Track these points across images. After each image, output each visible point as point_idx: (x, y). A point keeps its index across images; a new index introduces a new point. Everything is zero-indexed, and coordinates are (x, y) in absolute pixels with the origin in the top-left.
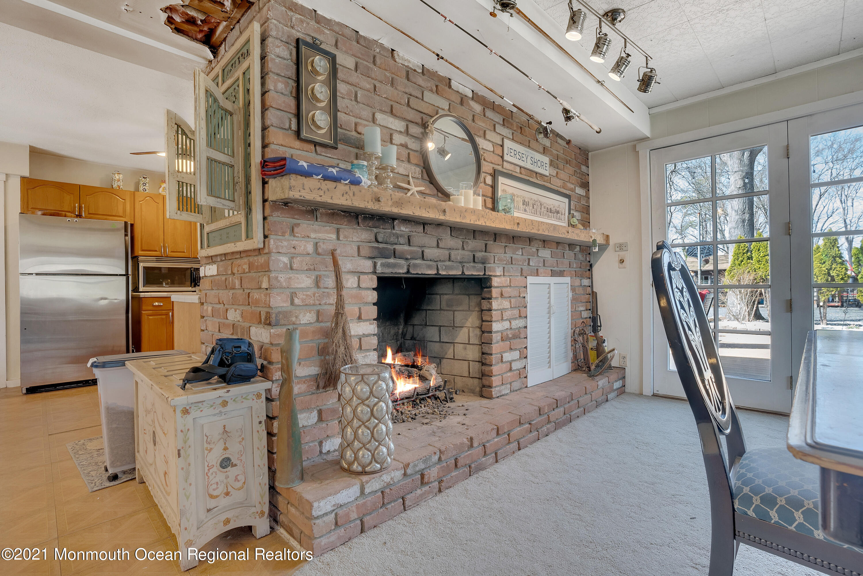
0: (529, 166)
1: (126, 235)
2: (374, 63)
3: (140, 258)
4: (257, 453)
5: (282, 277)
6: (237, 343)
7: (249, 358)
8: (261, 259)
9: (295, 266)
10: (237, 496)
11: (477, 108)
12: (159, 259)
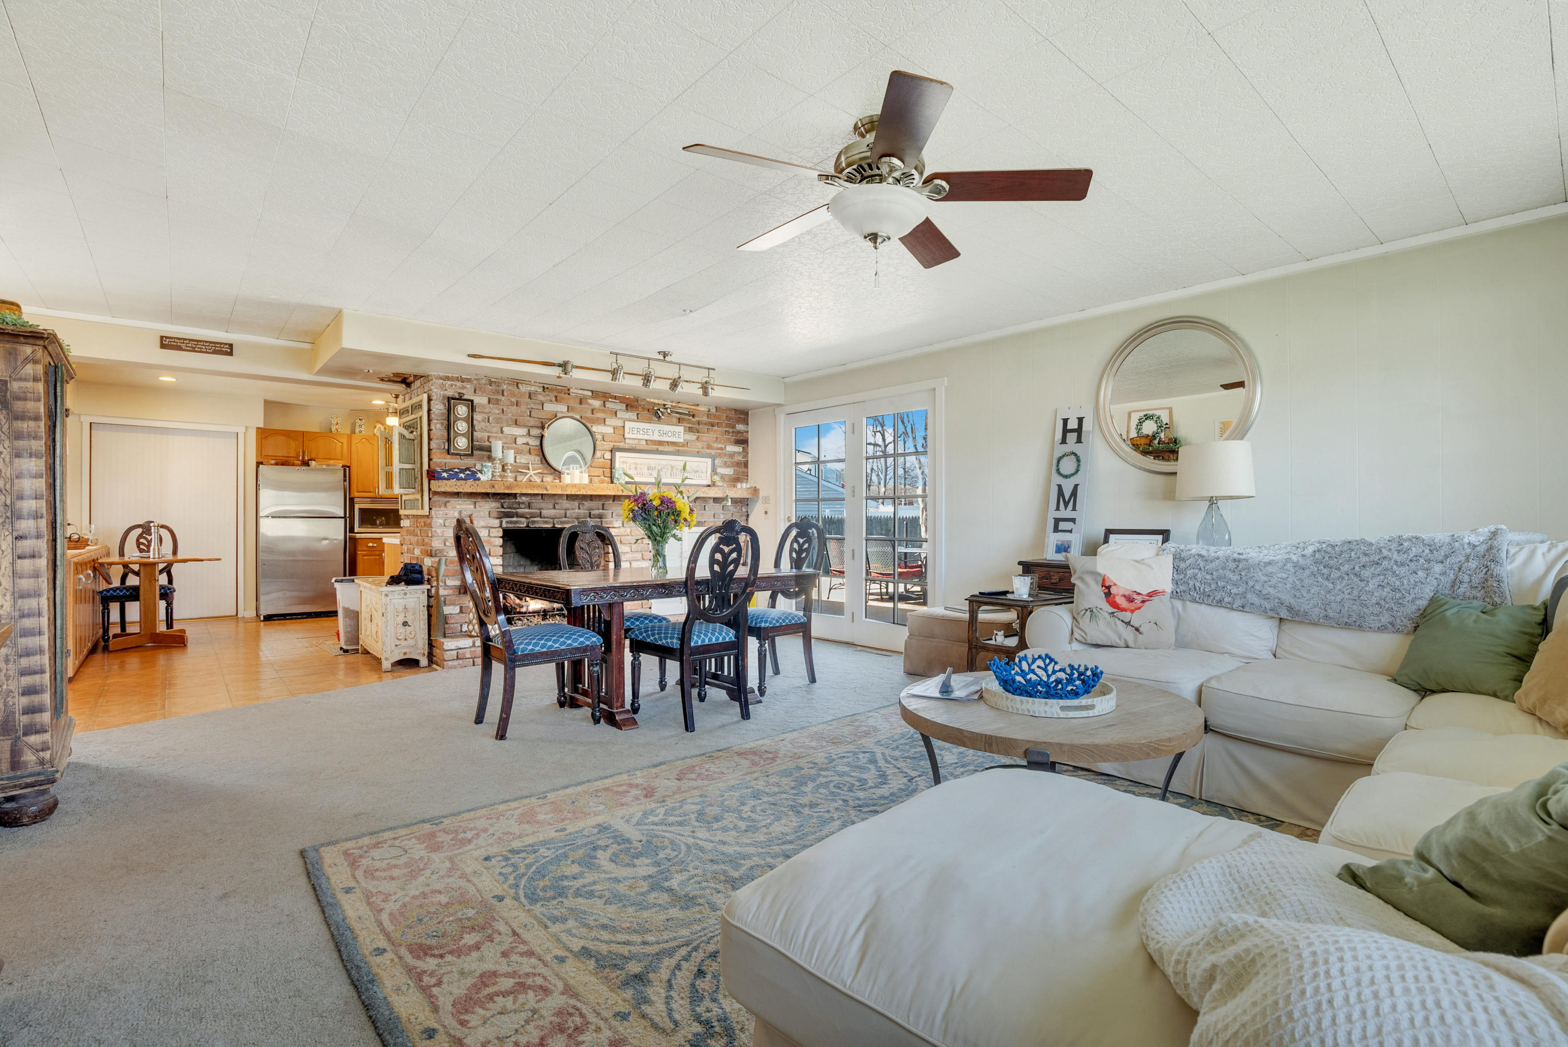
0: (656, 437)
1: (345, 481)
2: (503, 395)
3: (356, 500)
4: (422, 622)
5: (439, 531)
6: (413, 566)
7: (421, 572)
8: (428, 521)
9: (446, 525)
10: (411, 642)
11: (597, 403)
12: (374, 499)
